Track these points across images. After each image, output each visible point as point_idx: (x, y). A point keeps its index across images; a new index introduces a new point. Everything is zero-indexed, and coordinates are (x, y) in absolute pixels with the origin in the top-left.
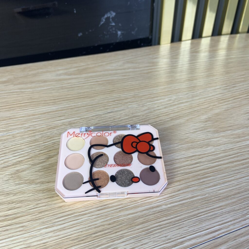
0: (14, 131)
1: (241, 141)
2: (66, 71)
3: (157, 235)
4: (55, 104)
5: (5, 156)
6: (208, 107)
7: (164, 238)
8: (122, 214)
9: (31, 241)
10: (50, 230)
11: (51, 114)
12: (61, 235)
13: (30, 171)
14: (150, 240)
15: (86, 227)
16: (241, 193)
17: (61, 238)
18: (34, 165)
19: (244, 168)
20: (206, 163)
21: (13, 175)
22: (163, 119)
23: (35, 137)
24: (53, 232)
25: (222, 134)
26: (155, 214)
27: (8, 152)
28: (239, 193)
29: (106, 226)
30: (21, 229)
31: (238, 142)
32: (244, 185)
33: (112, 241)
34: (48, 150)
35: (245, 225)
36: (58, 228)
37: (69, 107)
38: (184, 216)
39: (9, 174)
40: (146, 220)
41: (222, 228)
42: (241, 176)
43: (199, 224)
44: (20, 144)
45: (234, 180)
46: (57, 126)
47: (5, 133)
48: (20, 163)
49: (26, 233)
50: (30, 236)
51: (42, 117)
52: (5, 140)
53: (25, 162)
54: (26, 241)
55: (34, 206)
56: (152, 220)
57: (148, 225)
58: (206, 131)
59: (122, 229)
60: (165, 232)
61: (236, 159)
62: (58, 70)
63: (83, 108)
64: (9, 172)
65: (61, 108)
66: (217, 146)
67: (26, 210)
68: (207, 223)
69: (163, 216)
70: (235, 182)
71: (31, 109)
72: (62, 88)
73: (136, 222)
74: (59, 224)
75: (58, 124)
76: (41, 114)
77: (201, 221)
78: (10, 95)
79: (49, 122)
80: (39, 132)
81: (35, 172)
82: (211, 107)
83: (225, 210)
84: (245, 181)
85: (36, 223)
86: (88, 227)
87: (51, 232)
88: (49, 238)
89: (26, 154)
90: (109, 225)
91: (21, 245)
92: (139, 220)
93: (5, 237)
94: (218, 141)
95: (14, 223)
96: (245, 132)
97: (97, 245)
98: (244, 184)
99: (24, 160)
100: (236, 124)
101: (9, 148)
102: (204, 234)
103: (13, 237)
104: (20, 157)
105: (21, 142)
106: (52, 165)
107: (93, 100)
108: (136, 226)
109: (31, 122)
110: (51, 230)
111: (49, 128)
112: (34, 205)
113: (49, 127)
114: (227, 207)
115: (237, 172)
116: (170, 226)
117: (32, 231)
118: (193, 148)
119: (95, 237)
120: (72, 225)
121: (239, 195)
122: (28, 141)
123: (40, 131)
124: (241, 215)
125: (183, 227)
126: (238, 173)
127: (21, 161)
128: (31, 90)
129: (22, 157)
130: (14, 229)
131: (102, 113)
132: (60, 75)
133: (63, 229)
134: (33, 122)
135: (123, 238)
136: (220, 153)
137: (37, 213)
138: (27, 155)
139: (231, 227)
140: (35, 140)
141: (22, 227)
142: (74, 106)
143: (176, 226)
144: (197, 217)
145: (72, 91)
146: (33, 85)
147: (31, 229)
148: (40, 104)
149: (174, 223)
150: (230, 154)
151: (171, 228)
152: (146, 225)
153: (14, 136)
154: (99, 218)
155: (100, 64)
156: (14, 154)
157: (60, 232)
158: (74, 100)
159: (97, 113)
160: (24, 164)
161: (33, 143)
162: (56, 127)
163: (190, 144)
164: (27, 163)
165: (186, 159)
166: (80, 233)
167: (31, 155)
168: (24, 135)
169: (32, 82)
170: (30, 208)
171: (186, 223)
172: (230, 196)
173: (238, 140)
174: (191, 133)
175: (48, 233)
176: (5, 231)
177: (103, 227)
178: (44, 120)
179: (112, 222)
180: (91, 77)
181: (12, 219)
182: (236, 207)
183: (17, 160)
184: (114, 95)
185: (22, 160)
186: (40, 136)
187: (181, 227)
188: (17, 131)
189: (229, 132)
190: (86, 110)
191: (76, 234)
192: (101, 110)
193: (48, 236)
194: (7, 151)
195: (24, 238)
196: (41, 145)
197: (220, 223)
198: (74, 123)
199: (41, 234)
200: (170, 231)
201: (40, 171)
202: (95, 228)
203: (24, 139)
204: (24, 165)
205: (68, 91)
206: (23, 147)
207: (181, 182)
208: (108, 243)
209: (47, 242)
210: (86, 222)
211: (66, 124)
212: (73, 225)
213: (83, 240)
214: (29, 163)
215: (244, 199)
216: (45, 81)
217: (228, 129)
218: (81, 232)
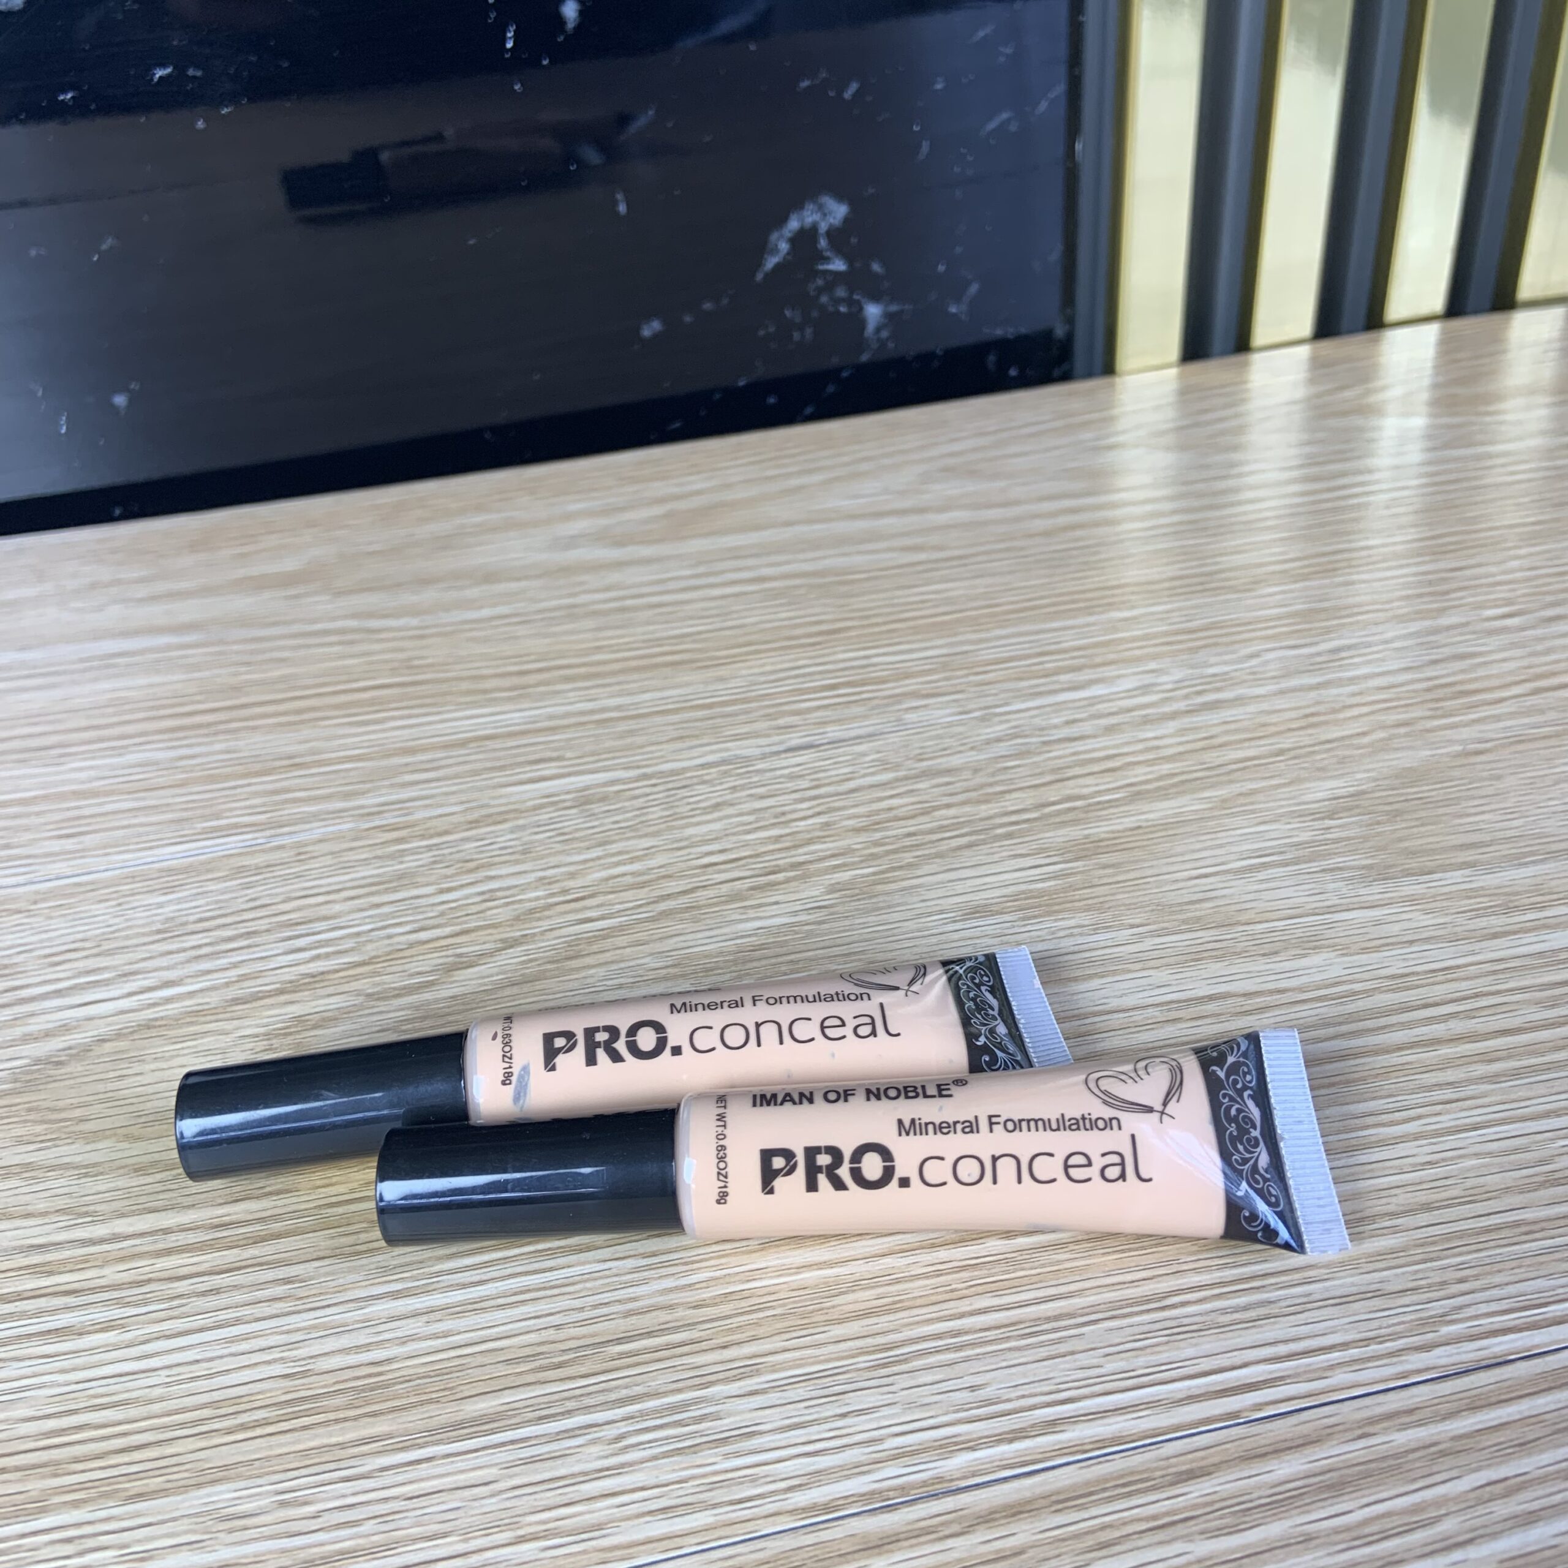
0: (308, 826)
1: (1515, 933)
2: (603, 522)
3: (929, 1378)
4: (521, 696)
5: (249, 947)
6: (1364, 734)
7: (965, 1396)
8: (770, 1264)
9: (316, 1348)
10: (411, 1308)
11: (495, 750)
12: (458, 1334)
13: (354, 1026)
14: (889, 1398)
15: (582, 1309)
16: (1438, 1208)
17: (460, 1347)
18: (378, 999)
19: (1494, 1078)
21: (274, 1041)
22: (1085, 791)
23: (402, 863)
24: (425, 1318)
25: (1410, 887)
26: (939, 1274)
27: (264, 928)
28: (1427, 1207)
29: (680, 1313)
30: (279, 1290)
31: (1495, 936)
32: (1469, 1170)
33: (697, 1381)
34: (458, 928)
35: (1419, 1371)
36: (449, 1301)
37: (592, 712)
38: (1092, 1298)
39: (257, 1036)
40: (891, 1299)
41: (1289, 1376)
42: (1458, 1122)
43: (1167, 1343)
44: (328, 893)
45: (1417, 1137)
46: (515, 811)
47: (260, 838)
48: (317, 985)
49: (299, 1312)
50: (314, 1327)
51: (450, 761)
52: (258, 870)
53: (336, 982)
54: (296, 1349)
55: (352, 1191)
56: (919, 1302)
57: (892, 1328)
58: (1314, 866)
59: (761, 1331)
60: (976, 1366)
61: (1458, 1027)
62: (568, 517)
63: (658, 719)
64: (258, 1026)
65: (551, 717)
66: (1364, 950)
67: (315, 1207)
68: (1209, 1344)
69: (980, 1289)
70: (1421, 1151)
71: (402, 718)
72: (572, 613)
73: (833, 1307)
74: (457, 1285)
75: (525, 801)
76: (446, 746)
77: (1179, 1332)
78: (309, 646)
79: (480, 789)
80: (423, 837)
81: (378, 1032)
82: (1381, 734)
83: (1327, 1289)
84: (1478, 1148)
85: (350, 1271)
86: (595, 1307)
87: (415, 1315)
88: (404, 1341)
89: (349, 944)
90: (695, 1307)
91: (268, 1362)
92: (850, 1297)
93: (199, 1321)
94: (1378, 923)
95: (249, 1262)
96: (1554, 883)
97: (624, 1393)
98: (1474, 1162)
99: (337, 971)
100: (1509, 834)
101: (273, 907)
102: (1180, 1396)
103: (238, 1322)
104: (318, 957)
105: (330, 885)
106: (463, 1004)
107: (721, 679)
108: (830, 1322)
109: (392, 786)
110: (418, 1306)
111: (476, 821)
112: (355, 1185)
113: (475, 815)
114: (1337, 1275)
115: (1449, 1094)
116: (1007, 1339)
117: (329, 1306)
118: (1221, 955)
119: (622, 1355)
120: (515, 1294)
121: (1424, 1218)
122: (364, 878)
123: (432, 831)
124: (1412, 1321)
125: (1073, 1353)
126: (1454, 1105)
127: (323, 973)
128: (414, 622)
129: (327, 956)
130: (245, 1290)
131: (757, 752)
132: (572, 542)
133: (475, 1307)
134: (404, 785)
135: (758, 1373)
136: (1370, 993)
137: (364, 1225)
138: (352, 950)
139: (1341, 1377)
140: (401, 876)
141: (287, 1281)
142: (618, 708)
143: (1041, 1345)
144: (1163, 1308)
145: (618, 627)
146: (429, 596)
147: (327, 1293)
148: (445, 694)
149: (1033, 1328)
150: (1430, 1001)
151: (1010, 1349)
152: (883, 1322)
153: (301, 853)
154: (653, 1272)
155: (794, 482)
156: (290, 938)
157: (458, 1321)
158: (621, 678)
159: (727, 750)
160: (331, 990)
161: (387, 891)
162: (512, 816)
163: (1207, 935)
164: (346, 988)
165: (1169, 1010)
166: (552, 1331)
167: (369, 947)
168: (351, 849)
169: (425, 582)
170: (334, 1200)
171: (1093, 1331)
173: (1497, 922)
174: (1230, 877)
175: (400, 1318)
176: (204, 1294)
177: (663, 1316)
178: (457, 776)
179: (714, 1297)
180: (735, 554)
181: (241, 1243)
182: (1395, 1278)
183: (304, 969)
184: (835, 653)
185: (325, 969)
186: (426, 858)
187: (1063, 1348)
188: (318, 830)
189: (1457, 875)
190: (675, 734)
191: (533, 1335)
192: (756, 735)
193: (399, 1334)
194: (262, 925)
195: (288, 1332)
196: (423, 901)
197: (1282, 1349)
198: (604, 799)
199: (367, 1323)
200: (1004, 1364)
201: (404, 1028)
202: (628, 1314)
203: (347, 867)
204: (329, 995)
205: (599, 629)
206: (337, 908)
208: (679, 1391)
209: (389, 1361)
210: (588, 1285)
211: (564, 801)
212: (522, 1293)
213: (559, 1366)
214: (355, 985)
215: (1448, 1240)
216: (490, 577)
217: (1453, 861)
218: (558, 1327)
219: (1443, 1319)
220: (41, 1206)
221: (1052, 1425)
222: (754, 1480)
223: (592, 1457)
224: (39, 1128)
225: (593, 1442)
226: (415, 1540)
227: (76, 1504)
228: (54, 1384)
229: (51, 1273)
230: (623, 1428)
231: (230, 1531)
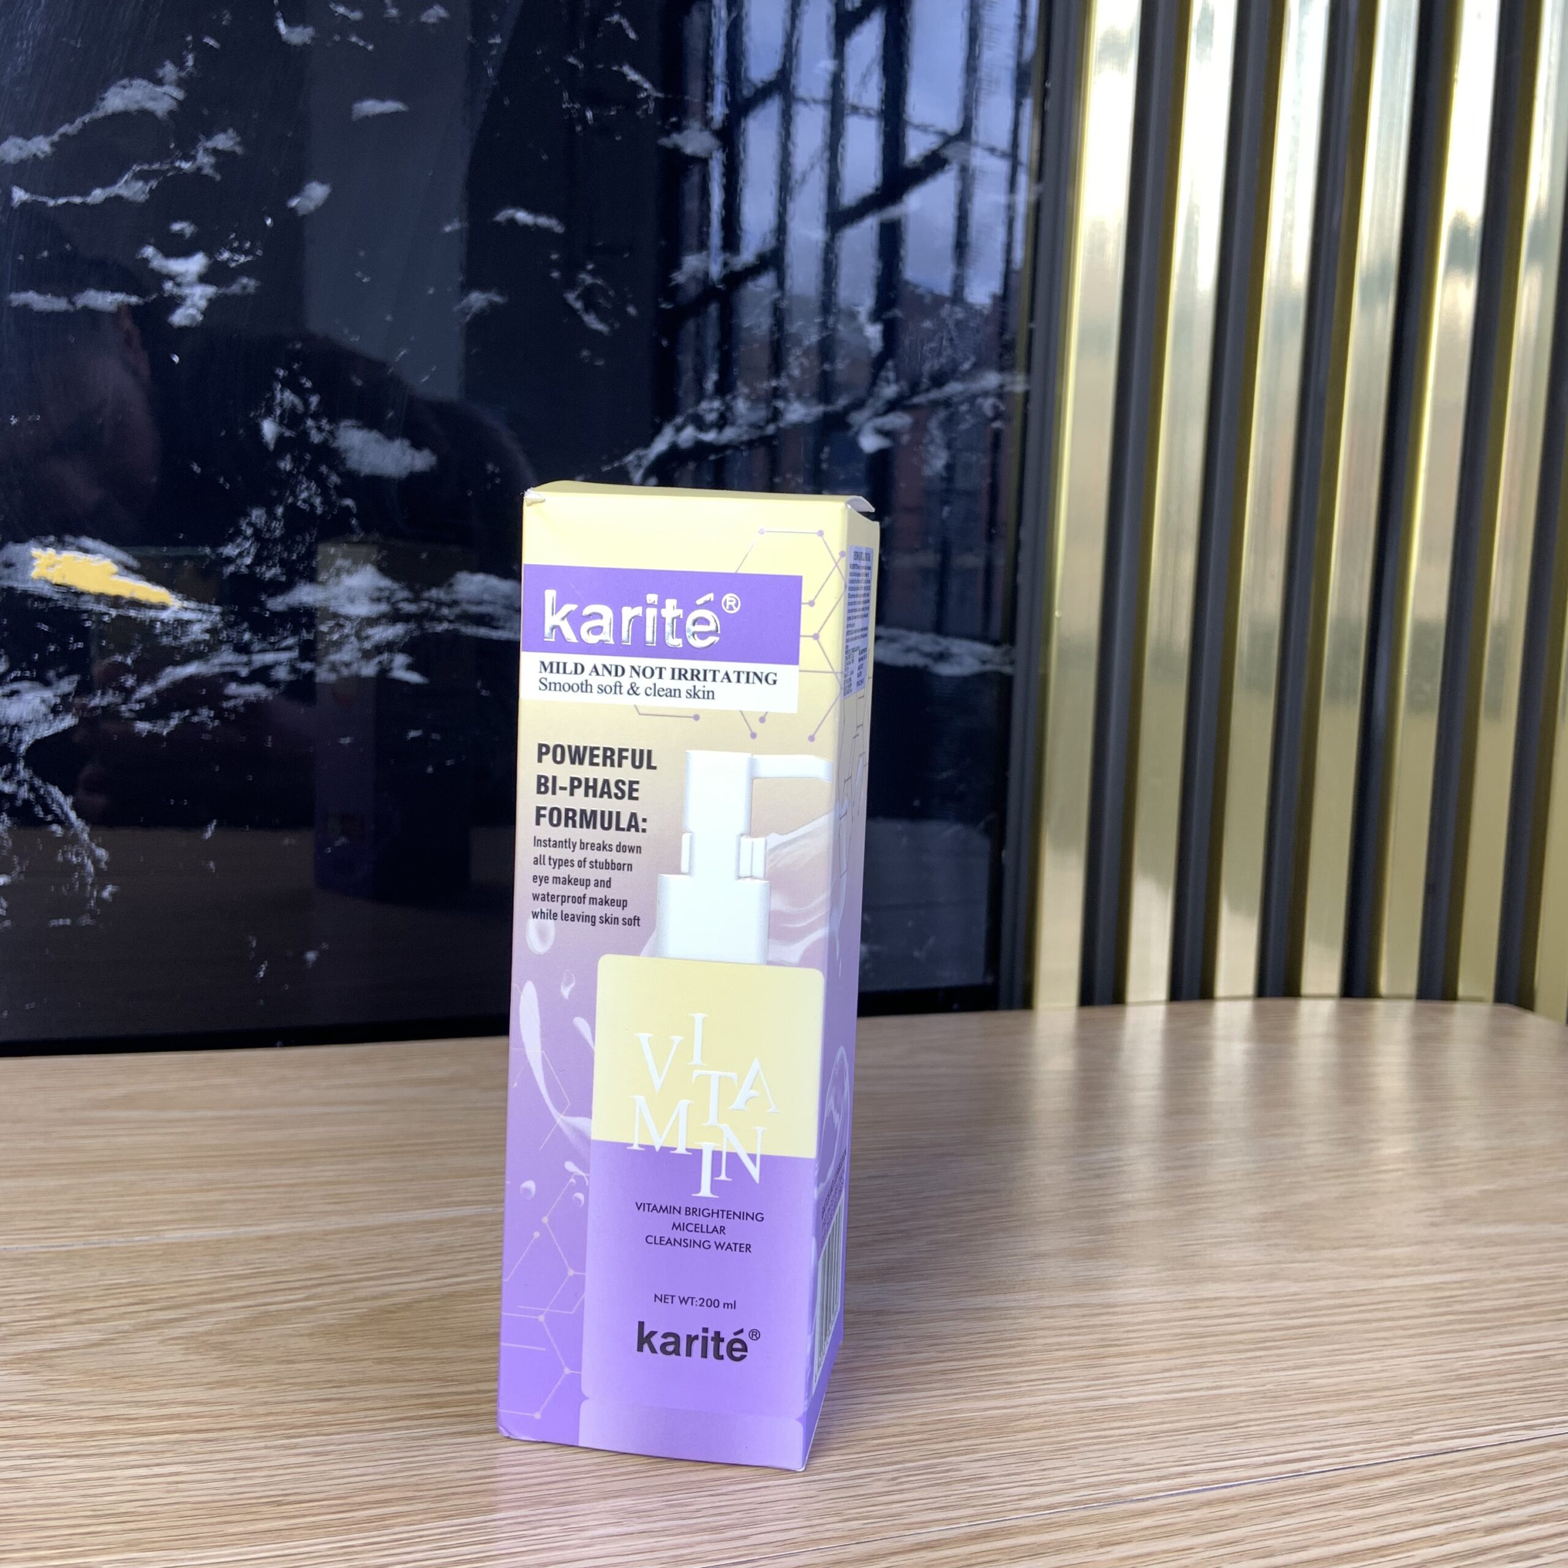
16: (1394, 1389)
20: (1267, 1317)
25: (1327, 1254)
28: (1385, 1389)
32: (1408, 1373)
33: (939, 1455)
38: (1187, 1424)
41: (1325, 1455)
42: (1395, 1354)
43: (1245, 1441)
45: (1368, 1360)
57: (1061, 1434)
58: (1264, 1243)
60: (1121, 1451)
61: (1380, 1315)
66: (1309, 1281)
68: (1270, 1443)
69: (1110, 1419)
70: (1377, 1366)
73: (1015, 1425)
77: (1248, 1437)
83: (1335, 1421)
84: (1407, 1365)
92: (1026, 1421)
94: (1312, 1269)
97: (888, 1460)
108: (1019, 1431)
114: (1343, 1415)
115: (1384, 1342)
116: (1139, 1440)
118: (1214, 1280)
119: (878, 1445)
125: (1183, 1445)
126: (1386, 1347)
135: (978, 1452)
149: (1155, 1435)
172: (1356, 1392)
182: (1380, 1416)
187: (1177, 1443)
189: (1357, 1250)
197: (1318, 1444)
200: (1144, 1449)
207: (1175, 1354)
215: (1405, 1402)
219: (1413, 1432)
220: (416, 1377)
221: (1184, 1474)
222: (995, 1496)
223: (878, 1486)
224: (394, 1341)
225: (878, 1480)
226: (773, 1521)
227: (519, 1507)
228: (470, 1456)
229: (441, 1407)
230: (896, 1475)
231: (639, 1517)
